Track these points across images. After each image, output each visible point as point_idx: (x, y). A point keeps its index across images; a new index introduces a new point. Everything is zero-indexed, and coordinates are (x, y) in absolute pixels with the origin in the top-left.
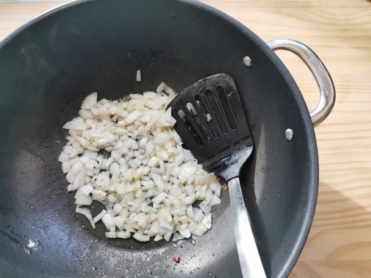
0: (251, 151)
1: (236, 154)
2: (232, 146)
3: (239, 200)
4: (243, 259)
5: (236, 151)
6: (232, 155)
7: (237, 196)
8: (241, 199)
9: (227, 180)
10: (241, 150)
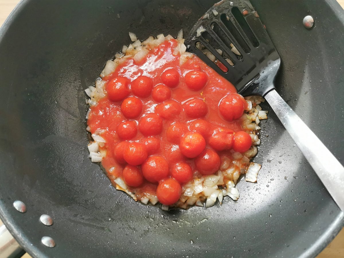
0: (279, 63)
1: (264, 70)
2: (258, 64)
3: (284, 107)
4: (309, 155)
5: (263, 68)
6: (260, 73)
7: (280, 104)
8: (286, 106)
9: (263, 95)
10: (269, 65)
